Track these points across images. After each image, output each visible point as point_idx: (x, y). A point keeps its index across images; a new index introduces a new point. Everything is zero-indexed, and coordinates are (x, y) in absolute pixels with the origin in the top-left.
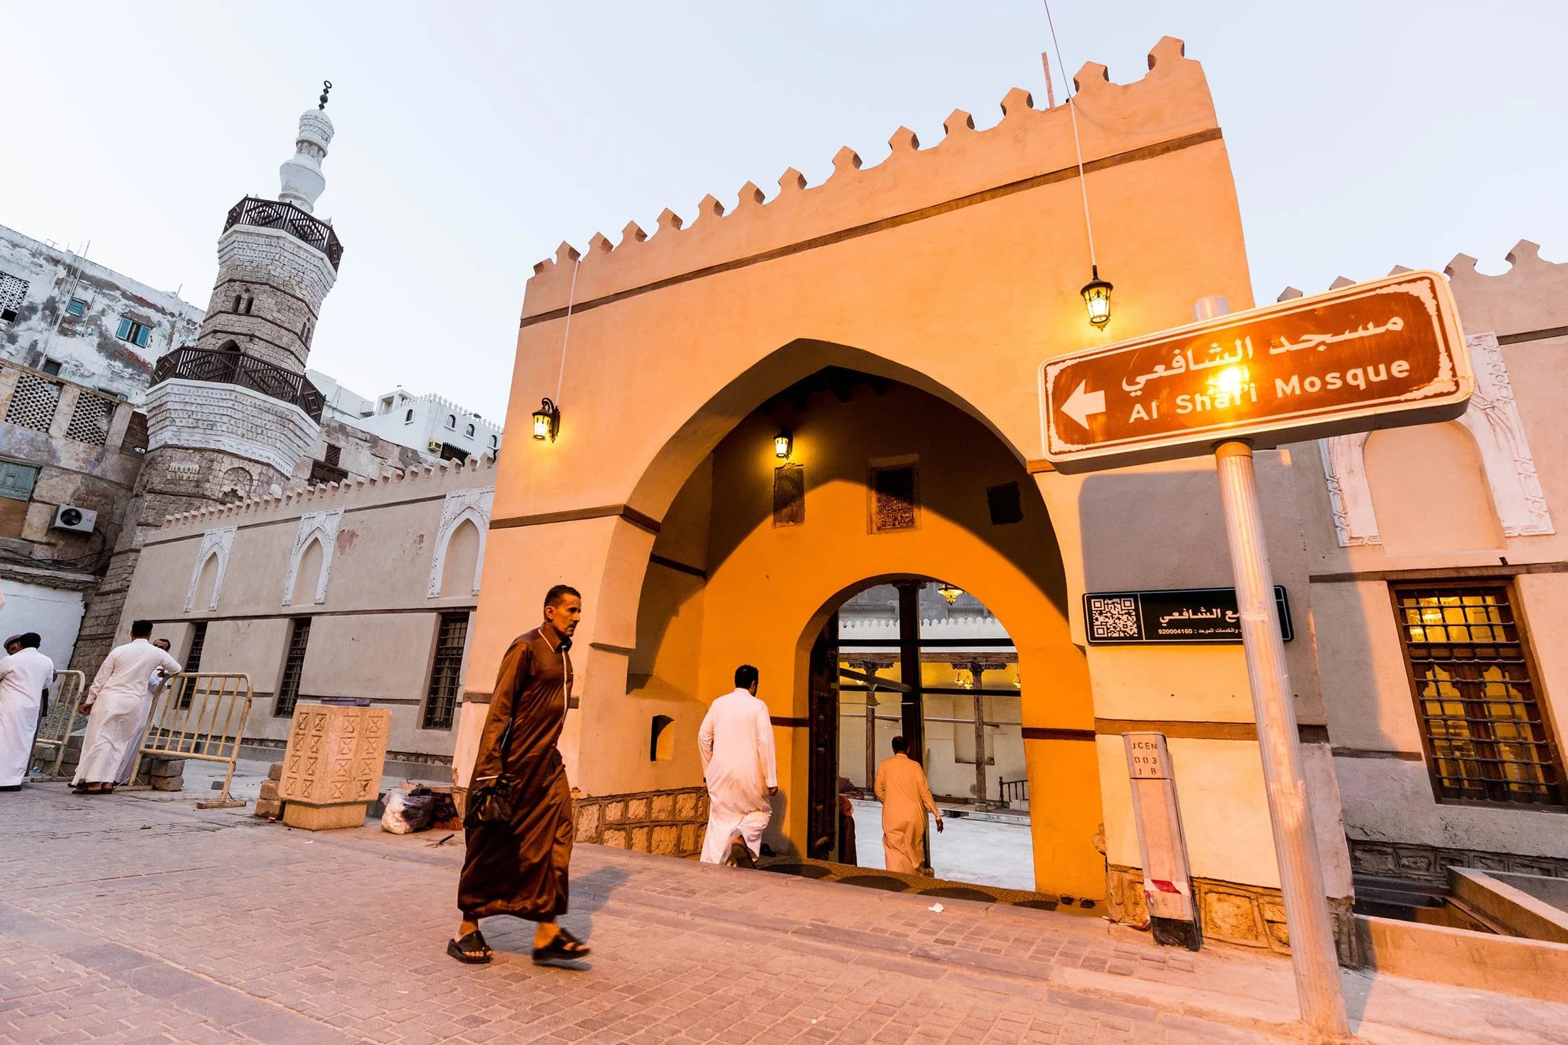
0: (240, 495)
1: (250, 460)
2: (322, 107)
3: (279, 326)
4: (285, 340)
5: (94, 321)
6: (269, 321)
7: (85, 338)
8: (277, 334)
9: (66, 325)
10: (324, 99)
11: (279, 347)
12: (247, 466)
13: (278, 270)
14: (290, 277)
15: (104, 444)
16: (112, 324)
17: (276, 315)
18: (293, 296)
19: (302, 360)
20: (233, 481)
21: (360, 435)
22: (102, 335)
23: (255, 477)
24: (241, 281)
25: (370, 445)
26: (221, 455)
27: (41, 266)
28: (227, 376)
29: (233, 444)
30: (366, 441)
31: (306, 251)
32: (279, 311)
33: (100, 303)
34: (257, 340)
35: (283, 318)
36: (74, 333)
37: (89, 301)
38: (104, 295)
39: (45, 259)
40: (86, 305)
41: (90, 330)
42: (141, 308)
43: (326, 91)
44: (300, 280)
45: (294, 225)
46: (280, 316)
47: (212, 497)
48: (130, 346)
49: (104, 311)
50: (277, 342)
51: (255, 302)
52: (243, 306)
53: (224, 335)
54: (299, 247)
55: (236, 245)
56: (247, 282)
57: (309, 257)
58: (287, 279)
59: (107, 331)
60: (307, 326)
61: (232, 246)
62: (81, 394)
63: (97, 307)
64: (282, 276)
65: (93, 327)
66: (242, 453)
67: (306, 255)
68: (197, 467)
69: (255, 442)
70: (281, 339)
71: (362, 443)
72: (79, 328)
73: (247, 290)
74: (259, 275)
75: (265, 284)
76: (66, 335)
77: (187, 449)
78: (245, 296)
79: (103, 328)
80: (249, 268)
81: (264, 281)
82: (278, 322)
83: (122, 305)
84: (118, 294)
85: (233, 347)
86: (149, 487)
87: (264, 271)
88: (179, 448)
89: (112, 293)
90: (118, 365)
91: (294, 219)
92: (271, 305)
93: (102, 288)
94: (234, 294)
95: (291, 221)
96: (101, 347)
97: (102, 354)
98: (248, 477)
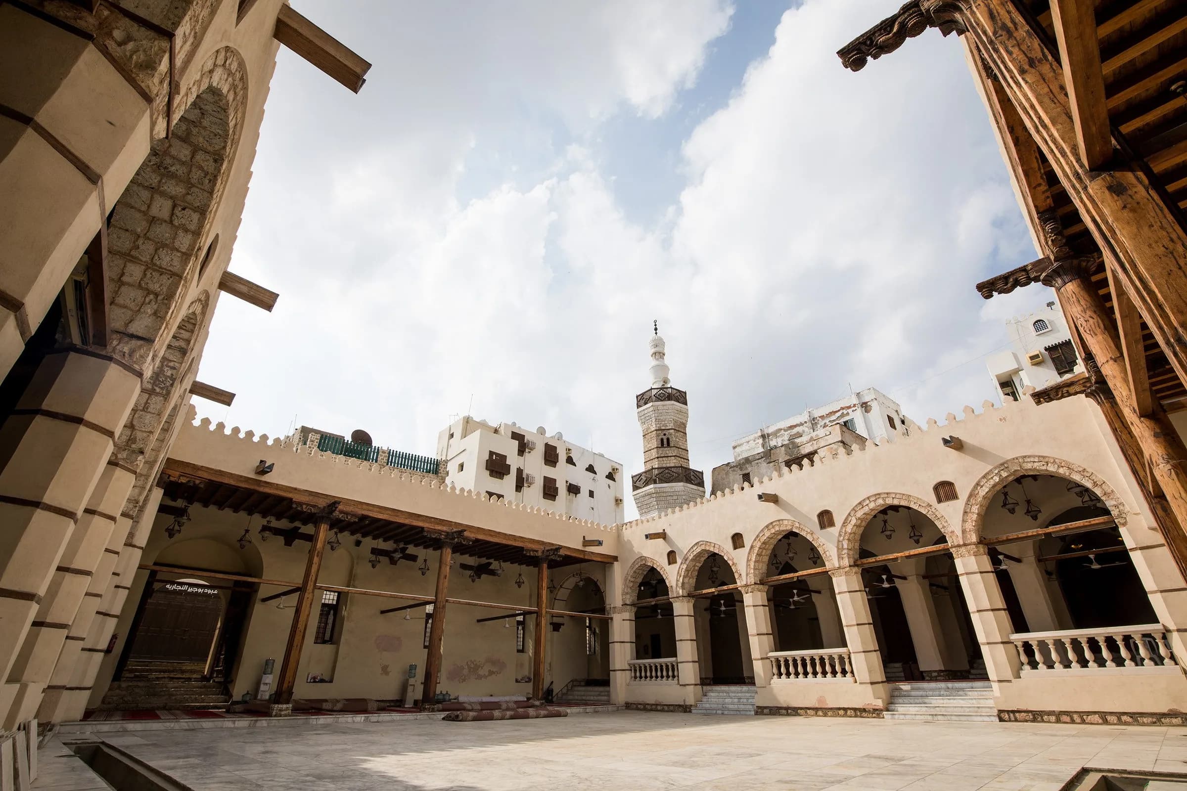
2: (656, 333)
10: (656, 329)
11: (652, 459)
43: (656, 325)
46: (649, 445)
54: (644, 410)
82: (650, 448)
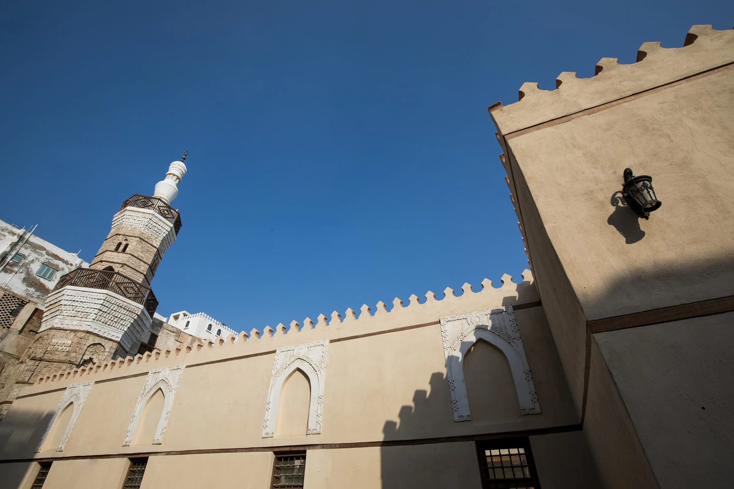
0: (94, 362)
1: (106, 338)
3: (140, 260)
4: (142, 268)
5: (26, 265)
6: (135, 257)
7: (17, 274)
8: (138, 264)
9: (8, 267)
12: (103, 341)
13: (146, 230)
14: (152, 235)
15: (9, 328)
16: (35, 268)
17: (140, 254)
18: (151, 245)
19: (149, 280)
20: (91, 352)
21: (170, 329)
22: (28, 274)
23: (107, 350)
24: (123, 235)
25: (175, 334)
26: (88, 335)
27: (5, 236)
28: (104, 285)
29: (97, 327)
30: (173, 332)
31: (163, 222)
32: (142, 252)
33: (33, 256)
34: (126, 266)
35: (143, 256)
36: (12, 272)
37: (26, 255)
38: (36, 252)
39: (8, 232)
40: (24, 257)
41: (21, 270)
42: (55, 260)
44: (157, 237)
45: (159, 209)
47: (76, 363)
48: (42, 280)
49: (33, 260)
50: (137, 269)
51: (129, 246)
52: (122, 247)
53: (107, 263)
55: (125, 217)
56: (127, 236)
57: (164, 225)
58: (150, 235)
59: (31, 271)
60: (156, 262)
61: (122, 218)
62: (5, 295)
63: (30, 258)
64: (147, 234)
65: (24, 269)
66: (100, 334)
67: (163, 224)
68: (70, 342)
69: (112, 327)
70: (140, 268)
71: (171, 333)
72: (16, 269)
73: (126, 240)
74: (135, 232)
75: (137, 237)
76: (6, 272)
77: (66, 330)
78: (124, 243)
79: (30, 270)
80: (130, 229)
81: (137, 235)
83: (44, 258)
84: (44, 252)
85: (111, 269)
86: (33, 355)
87: (138, 231)
88: (60, 330)
89: (41, 252)
90: (32, 290)
91: (160, 206)
92: (138, 248)
93: (37, 248)
94: (118, 242)
95: (158, 207)
96: (25, 280)
97: (24, 284)
98: (102, 350)
